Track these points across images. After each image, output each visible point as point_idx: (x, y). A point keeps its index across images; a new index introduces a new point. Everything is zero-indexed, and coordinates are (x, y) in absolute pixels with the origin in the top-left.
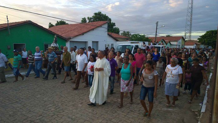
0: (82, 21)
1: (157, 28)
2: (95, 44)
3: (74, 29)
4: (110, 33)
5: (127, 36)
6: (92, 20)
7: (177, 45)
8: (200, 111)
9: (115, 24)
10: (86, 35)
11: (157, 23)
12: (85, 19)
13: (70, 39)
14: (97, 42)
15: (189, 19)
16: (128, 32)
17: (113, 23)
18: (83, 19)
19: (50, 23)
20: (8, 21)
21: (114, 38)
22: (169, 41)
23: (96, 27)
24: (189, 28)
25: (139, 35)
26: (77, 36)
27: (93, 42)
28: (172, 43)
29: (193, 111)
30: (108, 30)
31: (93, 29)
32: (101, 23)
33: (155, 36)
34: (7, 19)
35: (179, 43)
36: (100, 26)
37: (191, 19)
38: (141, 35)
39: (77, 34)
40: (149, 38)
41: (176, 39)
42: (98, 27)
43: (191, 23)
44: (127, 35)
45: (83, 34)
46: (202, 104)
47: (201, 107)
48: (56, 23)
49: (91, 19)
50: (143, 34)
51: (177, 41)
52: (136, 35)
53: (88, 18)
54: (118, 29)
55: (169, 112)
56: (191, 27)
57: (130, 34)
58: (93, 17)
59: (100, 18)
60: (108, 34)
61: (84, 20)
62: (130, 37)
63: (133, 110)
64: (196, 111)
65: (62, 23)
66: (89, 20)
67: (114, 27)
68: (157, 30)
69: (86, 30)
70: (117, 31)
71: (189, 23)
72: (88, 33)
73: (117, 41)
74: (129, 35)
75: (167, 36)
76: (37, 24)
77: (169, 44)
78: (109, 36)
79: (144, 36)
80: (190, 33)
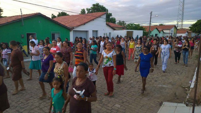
0: (82, 12)
1: (151, 18)
2: (95, 33)
3: (76, 20)
4: (108, 23)
5: (122, 26)
6: (91, 11)
7: (169, 33)
8: (190, 87)
9: (111, 14)
10: (86, 25)
11: (151, 13)
12: (84, 10)
13: (74, 28)
14: (97, 31)
15: (181, 8)
16: (123, 22)
17: (110, 13)
18: (82, 10)
19: (52, 14)
20: (21, 13)
21: (111, 28)
22: (162, 29)
23: (95, 17)
24: (181, 17)
25: (135, 25)
26: (79, 26)
27: (93, 31)
28: (165, 31)
29: (184, 87)
30: (106, 20)
31: (93, 20)
32: (100, 13)
33: (149, 25)
34: (21, 11)
35: (172, 31)
36: (100, 17)
37: (183, 8)
38: (136, 24)
39: (79, 24)
40: (144, 27)
41: (169, 27)
42: (98, 17)
43: (183, 12)
44: (122, 24)
45: (84, 24)
46: (192, 82)
47: (191, 84)
48: (58, 14)
49: (89, 9)
50: (137, 24)
51: (170, 30)
52: (132, 24)
53: (87, 9)
54: (115, 19)
55: (164, 88)
56: (183, 16)
57: (126, 24)
58: (91, 8)
59: (98, 9)
60: (106, 24)
61: (83, 12)
62: (125, 26)
63: (134, 86)
64: (187, 87)
65: (63, 14)
66: (88, 11)
67: (111, 17)
68: (151, 19)
69: (87, 21)
70: (113, 21)
71: (181, 13)
72: (89, 23)
73: (114, 30)
74: (124, 24)
75: (160, 25)
76: (45, 16)
77: (162, 32)
78: (107, 25)
79: (138, 25)
80: (182, 22)
